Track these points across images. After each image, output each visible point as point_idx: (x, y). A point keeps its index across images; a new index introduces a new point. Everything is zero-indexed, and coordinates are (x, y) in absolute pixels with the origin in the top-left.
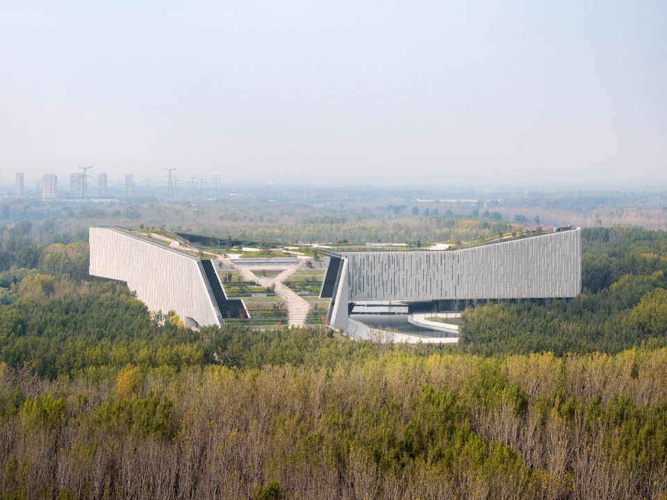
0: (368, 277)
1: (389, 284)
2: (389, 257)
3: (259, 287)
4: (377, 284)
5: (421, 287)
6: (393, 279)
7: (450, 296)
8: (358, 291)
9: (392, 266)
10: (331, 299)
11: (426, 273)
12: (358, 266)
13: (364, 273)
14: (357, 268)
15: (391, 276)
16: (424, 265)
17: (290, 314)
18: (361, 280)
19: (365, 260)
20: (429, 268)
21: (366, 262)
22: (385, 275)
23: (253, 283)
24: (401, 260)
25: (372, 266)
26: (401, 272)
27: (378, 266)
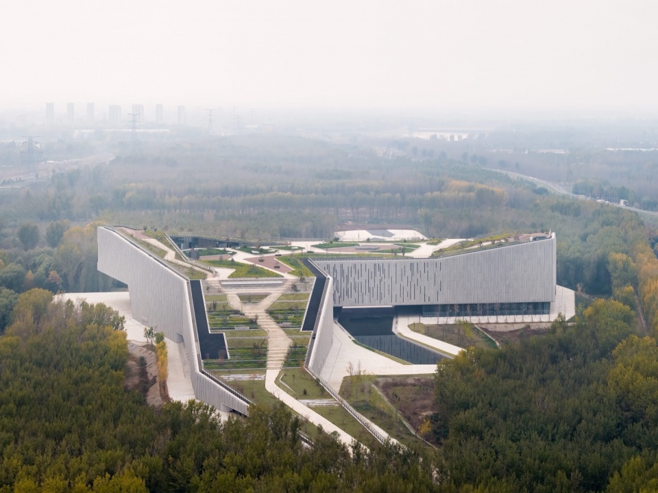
0: (355, 283)
1: (375, 290)
2: (375, 265)
3: (243, 316)
4: (363, 291)
5: (405, 294)
6: (379, 286)
7: (433, 301)
8: (346, 297)
9: (378, 273)
10: (312, 331)
11: (410, 280)
12: (346, 273)
13: (351, 280)
14: (345, 276)
15: (377, 282)
16: (408, 272)
17: (270, 354)
18: (349, 286)
19: (353, 268)
20: (413, 275)
21: (353, 270)
22: (372, 282)
23: (237, 312)
24: (386, 269)
25: (359, 274)
26: (387, 278)
27: (365, 274)
